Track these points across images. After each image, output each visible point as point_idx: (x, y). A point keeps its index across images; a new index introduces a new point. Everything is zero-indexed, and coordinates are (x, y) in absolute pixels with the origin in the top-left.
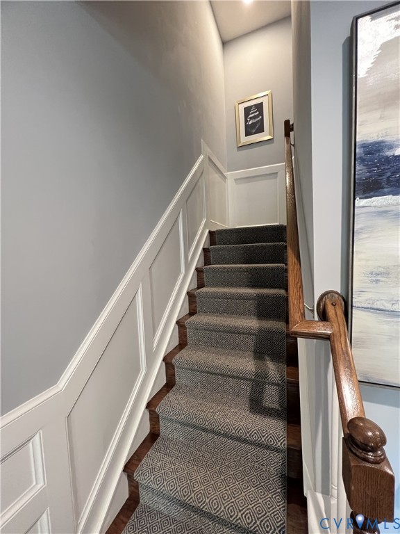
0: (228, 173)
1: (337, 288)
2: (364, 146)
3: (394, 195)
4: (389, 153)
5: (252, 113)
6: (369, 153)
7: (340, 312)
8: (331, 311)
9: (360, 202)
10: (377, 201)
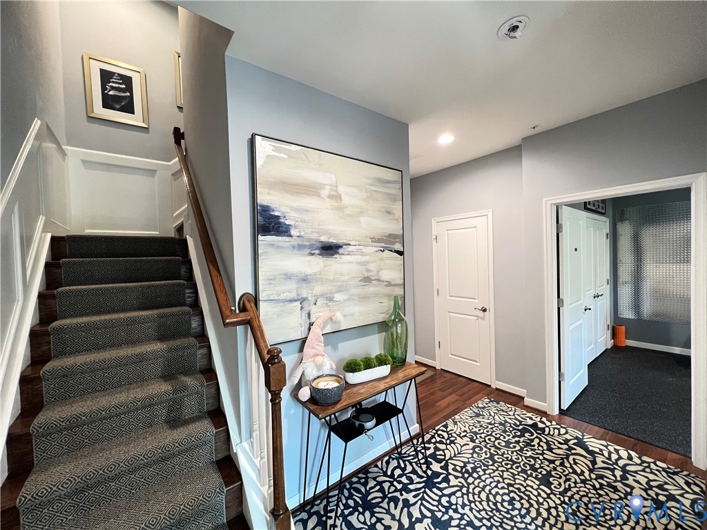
0: (69, 148)
1: (251, 290)
2: (261, 206)
3: (276, 236)
4: (273, 213)
5: (113, 82)
6: (264, 211)
7: (253, 305)
8: (248, 305)
9: (260, 238)
10: (269, 238)
